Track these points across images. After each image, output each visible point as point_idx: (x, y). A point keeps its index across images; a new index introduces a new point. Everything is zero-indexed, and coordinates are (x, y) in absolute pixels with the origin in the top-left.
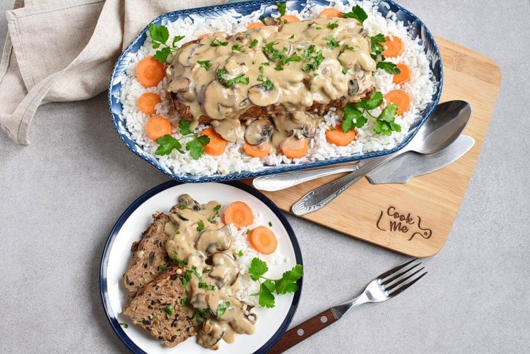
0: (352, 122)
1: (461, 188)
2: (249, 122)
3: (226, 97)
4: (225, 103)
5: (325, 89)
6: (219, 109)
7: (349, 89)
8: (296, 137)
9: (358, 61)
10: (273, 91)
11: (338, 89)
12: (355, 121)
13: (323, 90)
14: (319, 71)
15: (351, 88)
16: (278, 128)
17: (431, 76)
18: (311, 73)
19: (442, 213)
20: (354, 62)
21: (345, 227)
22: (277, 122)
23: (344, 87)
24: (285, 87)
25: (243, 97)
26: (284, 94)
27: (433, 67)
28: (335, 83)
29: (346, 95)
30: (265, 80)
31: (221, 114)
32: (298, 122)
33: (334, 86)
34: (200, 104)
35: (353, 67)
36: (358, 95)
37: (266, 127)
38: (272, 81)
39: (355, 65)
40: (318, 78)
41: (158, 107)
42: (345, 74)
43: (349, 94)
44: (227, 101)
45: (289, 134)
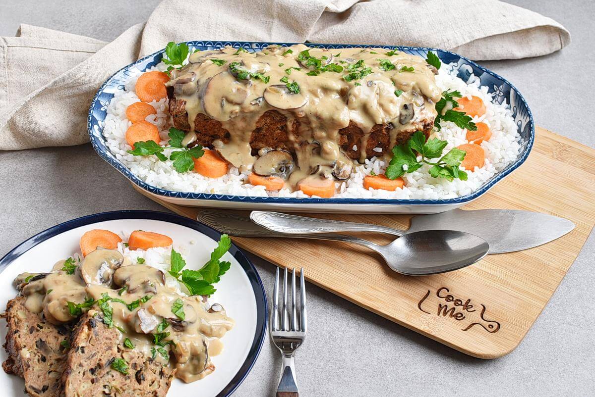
0: (402, 168)
1: (549, 281)
2: (263, 151)
3: (234, 91)
4: (232, 98)
5: (369, 106)
6: (222, 106)
7: (401, 115)
8: (322, 176)
9: (417, 84)
10: (298, 95)
11: (386, 111)
12: (406, 167)
13: (365, 109)
14: (362, 81)
15: (404, 112)
16: (300, 164)
17: (519, 139)
18: (353, 82)
19: (519, 305)
20: (413, 83)
21: (371, 300)
22: (300, 156)
23: (396, 110)
24: (314, 94)
25: (257, 95)
26: (312, 102)
27: (522, 130)
28: (383, 102)
29: (396, 121)
30: (290, 82)
31: (225, 113)
32: (327, 156)
33: (381, 105)
34: (200, 98)
35: (410, 90)
36: (413, 124)
37: (285, 163)
38: (298, 83)
39: (414, 88)
40: (361, 91)
41: (150, 118)
42: (397, 96)
43: (401, 122)
44: (235, 95)
45: (313, 171)
